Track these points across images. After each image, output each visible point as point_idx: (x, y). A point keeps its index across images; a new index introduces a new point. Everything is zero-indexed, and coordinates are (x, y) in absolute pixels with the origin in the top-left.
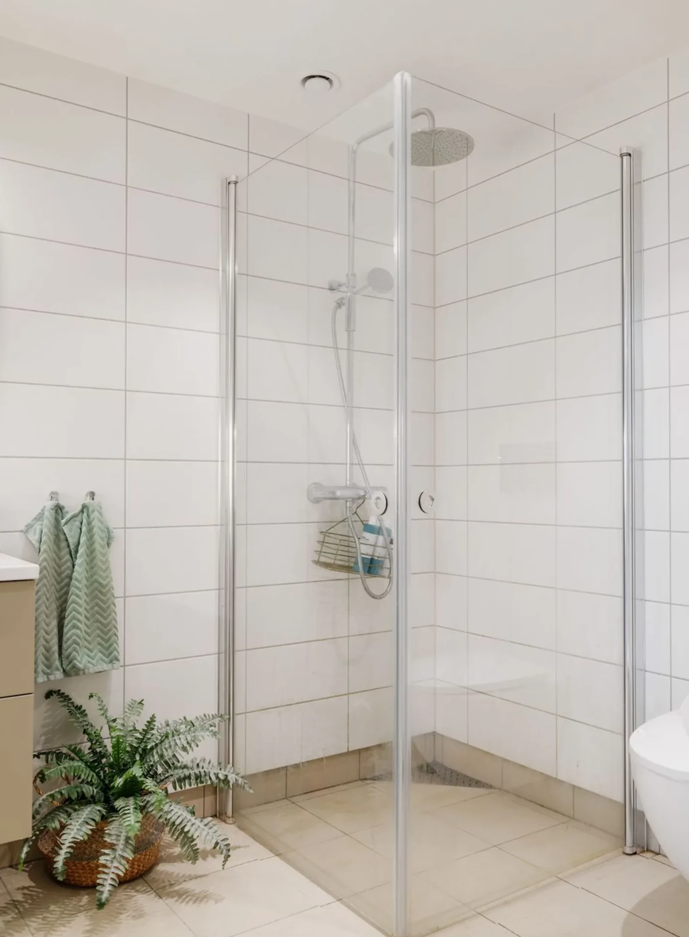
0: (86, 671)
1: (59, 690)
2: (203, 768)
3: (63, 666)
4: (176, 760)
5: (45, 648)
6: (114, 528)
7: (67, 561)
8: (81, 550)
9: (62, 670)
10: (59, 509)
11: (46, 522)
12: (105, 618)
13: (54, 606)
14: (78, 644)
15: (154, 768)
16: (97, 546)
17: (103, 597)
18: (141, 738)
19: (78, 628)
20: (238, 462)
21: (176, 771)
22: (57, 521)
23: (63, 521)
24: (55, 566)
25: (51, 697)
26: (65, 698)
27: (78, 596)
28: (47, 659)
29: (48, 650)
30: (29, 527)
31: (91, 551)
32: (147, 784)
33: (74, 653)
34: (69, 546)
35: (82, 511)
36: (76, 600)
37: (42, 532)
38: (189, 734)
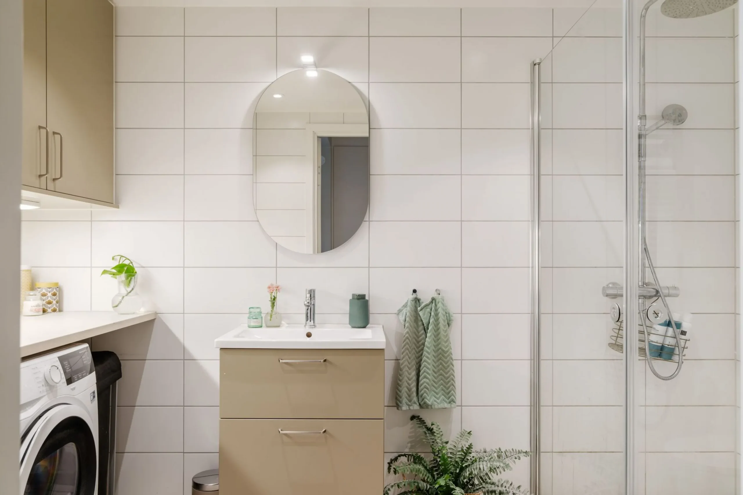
0: (433, 406)
1: (419, 416)
2: (505, 487)
3: (419, 401)
4: (488, 478)
5: (408, 388)
6: (454, 314)
7: (422, 334)
8: (430, 327)
9: (418, 404)
10: (417, 301)
11: (408, 308)
12: (447, 373)
13: (414, 362)
14: (427, 389)
15: (473, 480)
16: (441, 325)
17: (445, 360)
18: (463, 458)
19: (427, 378)
20: (542, 267)
21: (487, 485)
22: (416, 308)
23: (419, 309)
24: (415, 336)
25: (414, 419)
26: (422, 422)
27: (428, 358)
28: (409, 396)
29: (410, 390)
30: (400, 311)
31: (437, 329)
32: (455, 491)
33: (425, 394)
34: (423, 325)
35: (432, 302)
36: (426, 360)
37: (406, 314)
38: (489, 462)
